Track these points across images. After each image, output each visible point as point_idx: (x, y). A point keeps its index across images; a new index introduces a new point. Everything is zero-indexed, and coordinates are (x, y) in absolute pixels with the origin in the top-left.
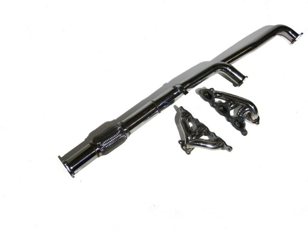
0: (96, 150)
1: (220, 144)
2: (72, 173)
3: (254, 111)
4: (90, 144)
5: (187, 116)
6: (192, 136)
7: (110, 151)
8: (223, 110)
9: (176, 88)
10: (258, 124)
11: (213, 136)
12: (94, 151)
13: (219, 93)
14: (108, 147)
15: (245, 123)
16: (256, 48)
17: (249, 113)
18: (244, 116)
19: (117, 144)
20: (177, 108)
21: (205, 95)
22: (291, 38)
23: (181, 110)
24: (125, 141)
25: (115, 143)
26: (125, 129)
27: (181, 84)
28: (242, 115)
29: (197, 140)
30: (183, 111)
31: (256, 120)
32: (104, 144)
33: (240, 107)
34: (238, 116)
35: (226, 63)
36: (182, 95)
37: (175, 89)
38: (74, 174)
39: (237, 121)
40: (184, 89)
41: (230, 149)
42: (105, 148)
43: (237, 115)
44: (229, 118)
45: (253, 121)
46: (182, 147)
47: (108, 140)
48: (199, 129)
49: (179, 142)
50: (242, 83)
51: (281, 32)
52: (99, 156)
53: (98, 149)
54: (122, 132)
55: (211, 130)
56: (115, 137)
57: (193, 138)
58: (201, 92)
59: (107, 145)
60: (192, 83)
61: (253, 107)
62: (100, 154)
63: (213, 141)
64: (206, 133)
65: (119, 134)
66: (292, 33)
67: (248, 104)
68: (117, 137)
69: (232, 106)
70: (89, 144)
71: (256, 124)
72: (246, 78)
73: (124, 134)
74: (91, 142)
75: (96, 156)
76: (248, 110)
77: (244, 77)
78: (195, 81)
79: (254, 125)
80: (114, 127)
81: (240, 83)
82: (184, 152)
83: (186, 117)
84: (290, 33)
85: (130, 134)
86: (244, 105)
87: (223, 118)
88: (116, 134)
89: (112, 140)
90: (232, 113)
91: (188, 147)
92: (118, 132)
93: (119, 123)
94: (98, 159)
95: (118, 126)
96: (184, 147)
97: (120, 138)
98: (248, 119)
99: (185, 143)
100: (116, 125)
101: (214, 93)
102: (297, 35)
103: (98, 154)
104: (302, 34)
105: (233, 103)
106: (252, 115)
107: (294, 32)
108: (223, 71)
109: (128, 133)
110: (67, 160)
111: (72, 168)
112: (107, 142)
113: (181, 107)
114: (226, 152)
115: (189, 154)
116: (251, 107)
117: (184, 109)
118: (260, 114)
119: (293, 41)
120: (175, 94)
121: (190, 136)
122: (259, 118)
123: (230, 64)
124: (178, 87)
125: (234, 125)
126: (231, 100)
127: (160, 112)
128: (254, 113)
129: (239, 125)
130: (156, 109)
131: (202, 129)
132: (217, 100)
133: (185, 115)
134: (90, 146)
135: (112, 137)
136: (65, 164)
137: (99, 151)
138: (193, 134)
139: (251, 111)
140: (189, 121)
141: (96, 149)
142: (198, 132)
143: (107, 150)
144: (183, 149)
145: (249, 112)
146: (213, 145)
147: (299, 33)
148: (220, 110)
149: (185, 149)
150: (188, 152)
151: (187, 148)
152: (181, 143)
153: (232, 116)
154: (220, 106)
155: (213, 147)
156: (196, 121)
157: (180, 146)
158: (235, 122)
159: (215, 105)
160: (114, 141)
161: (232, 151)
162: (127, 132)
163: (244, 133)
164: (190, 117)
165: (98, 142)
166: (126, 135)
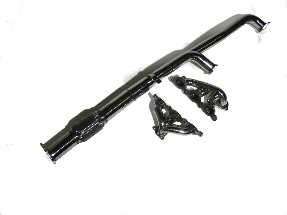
0: (75, 138)
1: (191, 129)
2: (54, 159)
3: (223, 98)
4: (70, 132)
5: (161, 104)
6: (165, 123)
7: (89, 139)
8: (194, 97)
9: (150, 77)
10: (227, 109)
11: (185, 122)
12: (74, 139)
13: (191, 81)
14: (86, 135)
15: (215, 109)
16: (225, 37)
17: (218, 100)
18: (214, 102)
19: (95, 132)
20: (151, 96)
21: (177, 83)
22: (259, 27)
23: (155, 98)
24: (102, 128)
25: (93, 130)
26: (102, 117)
27: (154, 74)
28: (212, 102)
29: (170, 126)
30: (156, 98)
31: (225, 106)
32: (83, 132)
33: (210, 93)
34: (209, 102)
35: (197, 52)
36: (156, 83)
37: (149, 79)
38: (56, 161)
39: (208, 107)
40: (157, 78)
41: (201, 134)
42: (83, 136)
43: (207, 101)
44: (200, 105)
45: (222, 107)
46: (156, 132)
47: (86, 128)
48: (172, 116)
49: (153, 128)
50: (212, 71)
51: (249, 21)
52: (78, 143)
53: (77, 137)
54: (100, 120)
55: (183, 116)
56: (93, 125)
57: (166, 124)
58: (174, 80)
59: (85, 132)
60: (165, 72)
61: (222, 94)
62: (79, 141)
63: (185, 127)
64: (179, 119)
65: (96, 122)
66: (259, 22)
67: (217, 91)
68: (95, 124)
69: (202, 93)
70: (68, 132)
71: (225, 110)
72: (216, 66)
73: (102, 122)
74: (70, 130)
75: (76, 143)
76: (218, 97)
77: (214, 65)
78: (168, 70)
79: (224, 111)
80: (92, 115)
81: (210, 71)
82: (158, 137)
83: (159, 104)
84: (258, 22)
85: (107, 121)
86: (214, 92)
87: (195, 105)
88: (94, 123)
89: (90, 127)
90: (203, 99)
91: (162, 132)
92: (96, 120)
93: (97, 111)
94: (77, 145)
95: (95, 115)
96: (158, 133)
97: (97, 125)
98: (218, 105)
99: (159, 129)
100: (93, 114)
101: (186, 81)
102: (264, 24)
103: (77, 141)
104: (269, 23)
105: (204, 90)
106: (222, 101)
107: (261, 21)
108: (195, 60)
109: (105, 121)
110: (48, 148)
111: (53, 155)
112: (86, 130)
113: (155, 95)
114: (196, 136)
115: (163, 138)
116: (220, 94)
117: (157, 97)
118: (229, 100)
119: (260, 29)
120: (149, 83)
121: (164, 122)
122: (228, 104)
123: (201, 53)
124: (152, 76)
125: (204, 111)
126: (202, 87)
127: (135, 100)
128: (223, 99)
129: (209, 110)
130: (131, 98)
131: (175, 115)
132: (189, 87)
133: (158, 103)
134: (70, 134)
135: (90, 125)
136: (47, 152)
137: (78, 139)
138: (166, 120)
139: (220, 98)
140: (163, 108)
141: (75, 136)
142: (170, 119)
143: (85, 137)
144: (157, 135)
145: (218, 98)
146: (185, 130)
147: (266, 22)
148: (191, 97)
149: (159, 134)
150: (162, 137)
151: (160, 134)
152: (155, 128)
153: (203, 103)
154: (192, 93)
155: (185, 132)
156: (169, 108)
157: (154, 131)
158: (205, 108)
159: (187, 92)
160: (92, 129)
161: (202, 136)
162: (104, 119)
163: (214, 118)
164: (163, 104)
165: (77, 131)
166: (103, 123)
